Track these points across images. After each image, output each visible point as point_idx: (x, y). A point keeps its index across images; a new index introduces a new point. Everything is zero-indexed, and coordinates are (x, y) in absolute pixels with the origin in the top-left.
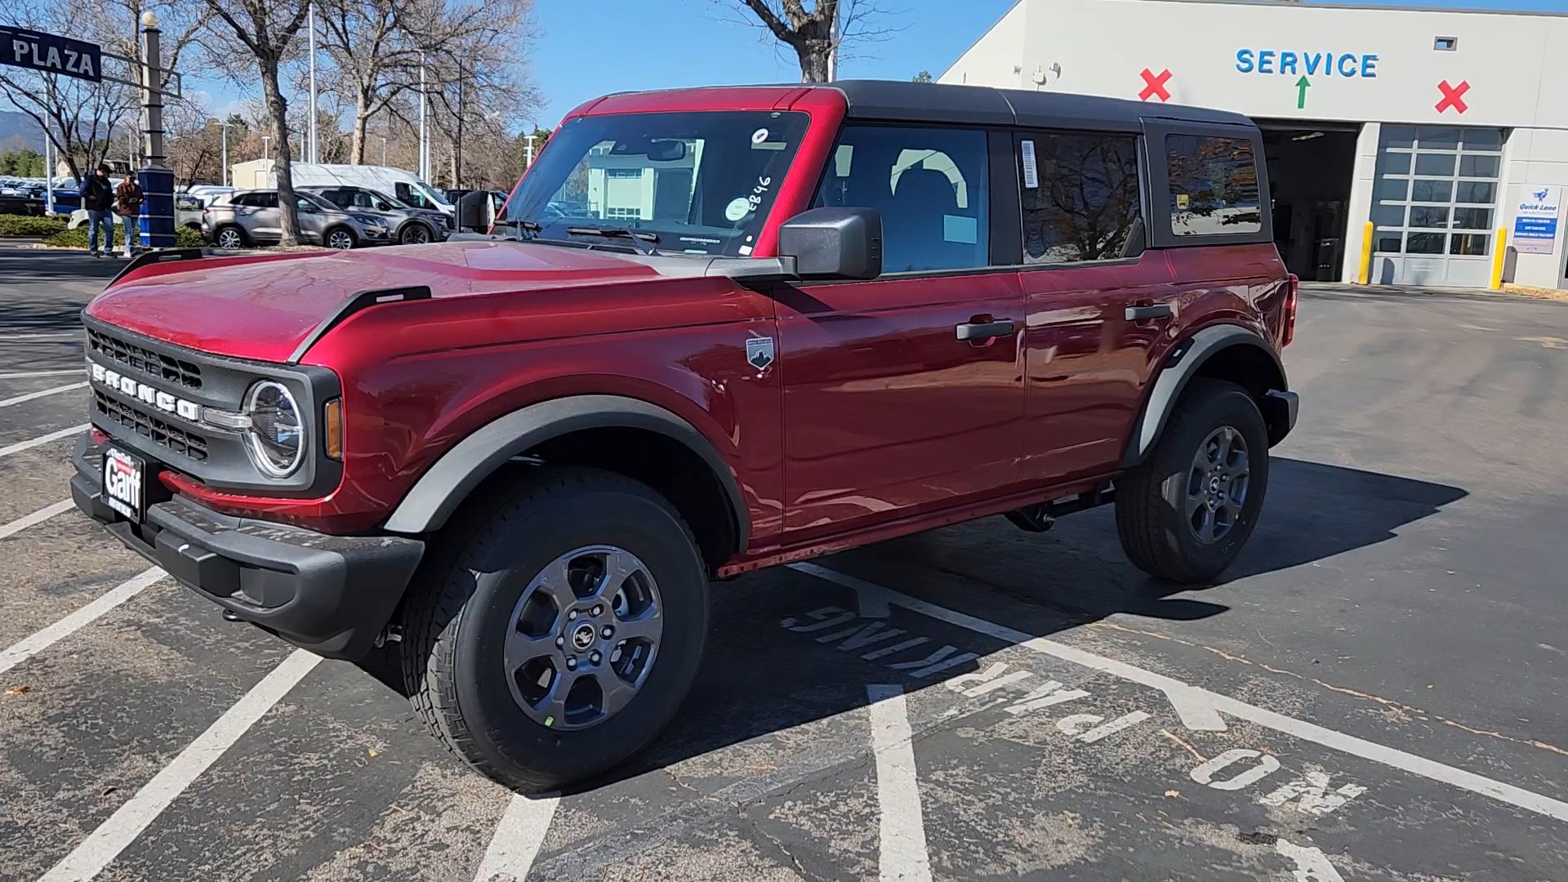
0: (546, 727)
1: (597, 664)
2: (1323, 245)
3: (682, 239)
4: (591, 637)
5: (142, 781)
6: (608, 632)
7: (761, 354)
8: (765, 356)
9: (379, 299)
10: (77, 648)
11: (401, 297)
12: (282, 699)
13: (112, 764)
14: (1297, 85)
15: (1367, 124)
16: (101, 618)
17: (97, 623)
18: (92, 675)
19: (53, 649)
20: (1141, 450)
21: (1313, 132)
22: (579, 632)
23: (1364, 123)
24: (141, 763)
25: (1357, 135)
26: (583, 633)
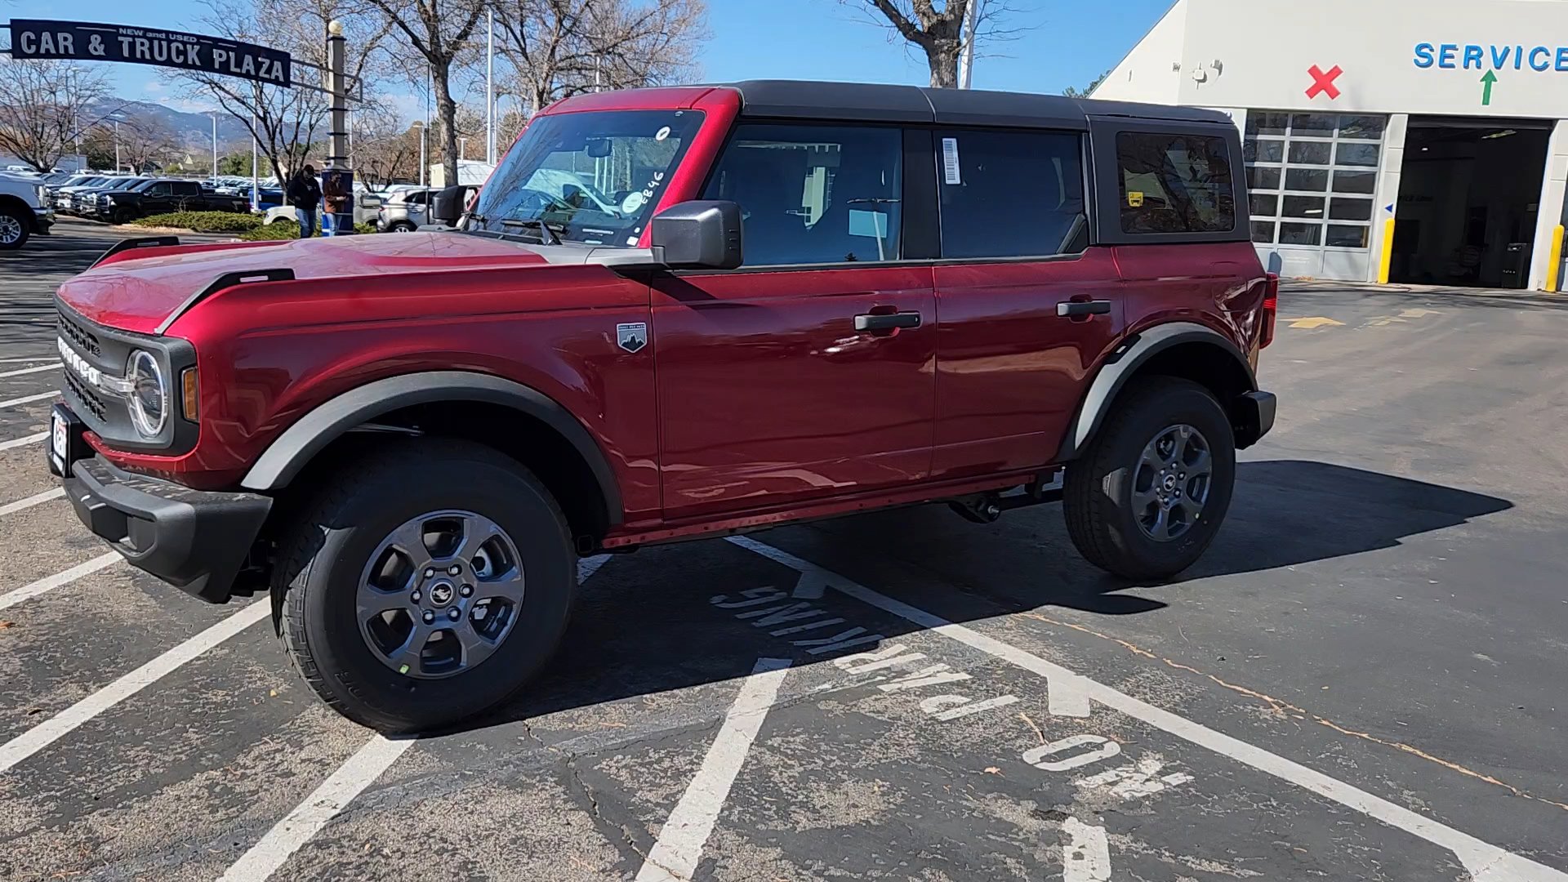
0: (401, 674)
1: (455, 619)
2: (1509, 249)
3: (584, 230)
4: (449, 595)
5: (68, 704)
6: (466, 591)
7: (633, 338)
8: (637, 341)
9: (243, 280)
10: (75, 592)
11: (266, 278)
12: (220, 644)
13: (49, 690)
14: (1482, 80)
15: (1560, 121)
16: (105, 569)
17: (98, 573)
18: (72, 616)
19: (51, 594)
20: (1077, 445)
21: (1502, 130)
22: (436, 589)
23: (1557, 120)
24: (74, 689)
25: (1550, 132)
26: (440, 591)
